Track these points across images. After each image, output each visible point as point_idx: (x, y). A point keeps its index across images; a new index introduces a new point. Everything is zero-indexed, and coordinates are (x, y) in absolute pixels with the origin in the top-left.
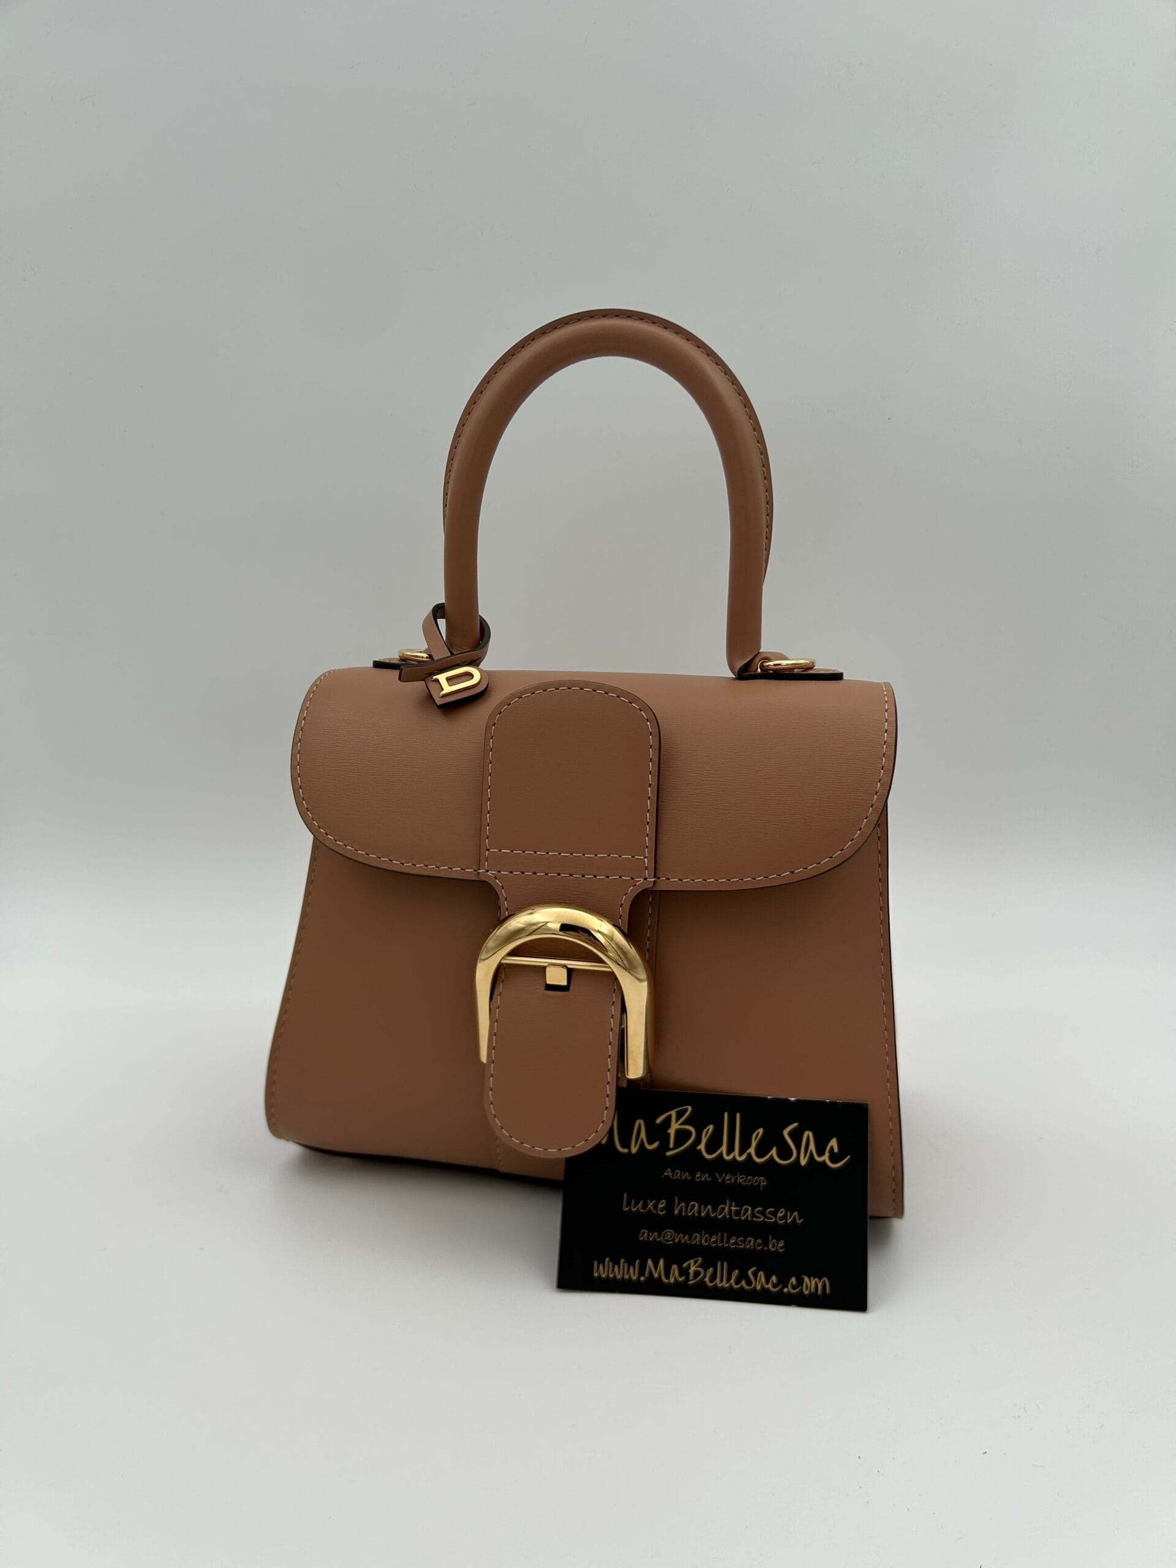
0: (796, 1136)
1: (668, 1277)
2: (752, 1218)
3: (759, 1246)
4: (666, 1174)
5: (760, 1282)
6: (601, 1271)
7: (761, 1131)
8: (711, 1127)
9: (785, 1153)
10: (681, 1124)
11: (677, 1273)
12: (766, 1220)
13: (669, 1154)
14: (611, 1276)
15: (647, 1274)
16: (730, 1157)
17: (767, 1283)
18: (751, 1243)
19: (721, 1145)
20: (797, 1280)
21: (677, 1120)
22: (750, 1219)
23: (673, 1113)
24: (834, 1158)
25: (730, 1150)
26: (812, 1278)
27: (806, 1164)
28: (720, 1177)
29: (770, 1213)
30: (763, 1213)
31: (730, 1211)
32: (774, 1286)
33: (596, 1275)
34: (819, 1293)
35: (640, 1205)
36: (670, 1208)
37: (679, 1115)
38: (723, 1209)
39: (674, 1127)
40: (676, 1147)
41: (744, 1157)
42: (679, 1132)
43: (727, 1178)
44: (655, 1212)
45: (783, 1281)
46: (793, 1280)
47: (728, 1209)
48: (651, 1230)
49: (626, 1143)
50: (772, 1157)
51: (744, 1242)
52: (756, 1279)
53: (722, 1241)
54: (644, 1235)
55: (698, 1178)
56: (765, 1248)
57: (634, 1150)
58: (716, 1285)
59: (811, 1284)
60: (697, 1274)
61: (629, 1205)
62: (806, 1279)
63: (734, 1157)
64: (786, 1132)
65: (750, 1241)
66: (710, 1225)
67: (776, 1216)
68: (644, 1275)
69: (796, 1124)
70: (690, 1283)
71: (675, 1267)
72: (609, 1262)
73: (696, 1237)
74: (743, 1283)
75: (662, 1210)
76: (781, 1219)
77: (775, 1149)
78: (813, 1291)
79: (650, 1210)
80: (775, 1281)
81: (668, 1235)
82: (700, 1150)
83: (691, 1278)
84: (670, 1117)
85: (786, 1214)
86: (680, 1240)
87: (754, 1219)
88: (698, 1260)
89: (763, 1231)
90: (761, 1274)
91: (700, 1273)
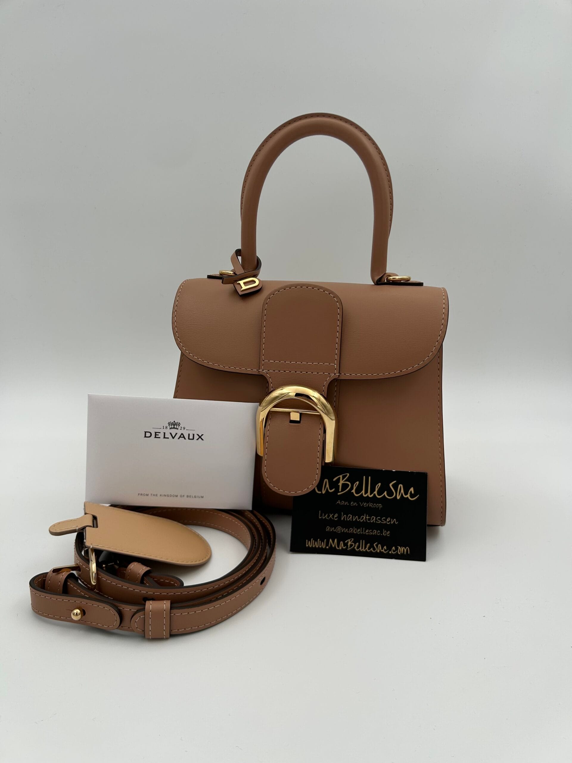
0: (395, 487)
1: (338, 547)
2: (376, 522)
3: (379, 533)
4: (338, 502)
5: (379, 549)
6: (310, 544)
7: (380, 484)
8: (358, 482)
9: (390, 493)
10: (344, 481)
11: (342, 545)
12: (382, 522)
13: (339, 494)
14: (314, 546)
15: (329, 546)
16: (366, 495)
17: (382, 549)
18: (375, 532)
19: (362, 490)
20: (395, 548)
21: (342, 480)
22: (374, 522)
23: (341, 476)
24: (412, 496)
25: (366, 492)
27: (400, 498)
28: (362, 504)
29: (384, 519)
30: (380, 519)
31: (366, 518)
32: (385, 550)
33: (307, 546)
34: (405, 554)
35: (326, 516)
36: (340, 517)
37: (344, 477)
38: (363, 518)
39: (341, 482)
40: (342, 491)
41: (372, 495)
42: (343, 484)
43: (365, 504)
44: (333, 519)
45: (389, 549)
46: (394, 548)
47: (365, 518)
48: (331, 527)
49: (320, 489)
50: (384, 495)
51: (372, 532)
52: (377, 547)
53: (362, 531)
54: (328, 529)
55: (352, 504)
56: (381, 534)
57: (324, 492)
58: (360, 550)
59: (401, 550)
60: (351, 545)
61: (321, 516)
62: (399, 548)
63: (368, 495)
64: (391, 485)
65: (375, 531)
66: (357, 525)
67: (386, 521)
68: (328, 546)
69: (395, 481)
70: (348, 549)
71: (342, 542)
72: (313, 540)
73: (351, 530)
74: (372, 549)
75: (336, 518)
76: (388, 522)
77: (386, 492)
78: (402, 553)
79: (331, 518)
80: (386, 549)
81: (339, 529)
82: (353, 492)
83: (349, 547)
84: (340, 478)
85: (391, 520)
86: (344, 531)
87: (377, 522)
88: (352, 539)
89: (380, 527)
90: (379, 545)
91: (353, 545)
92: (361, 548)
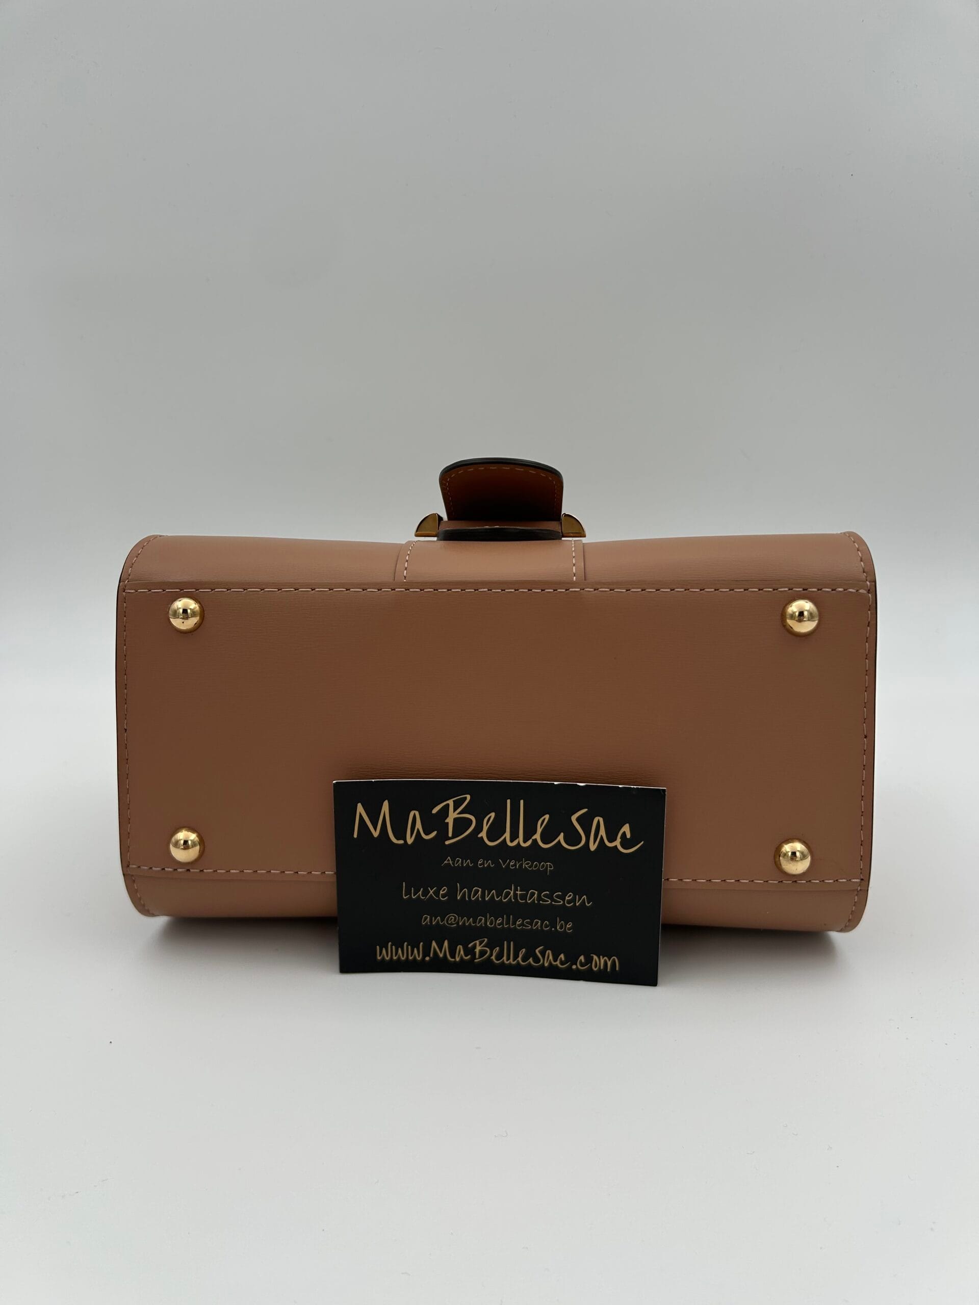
0: (586, 822)
1: (453, 956)
2: (539, 901)
3: (546, 926)
4: (446, 862)
5: (548, 959)
6: (384, 954)
7: (547, 817)
8: (493, 815)
9: (573, 838)
10: (459, 813)
11: (462, 952)
12: (553, 903)
13: (447, 843)
14: (395, 958)
15: (431, 955)
16: (515, 843)
17: (555, 960)
18: (538, 924)
19: (505, 832)
20: (585, 958)
21: (455, 810)
22: (536, 902)
23: (451, 802)
24: (626, 843)
25: (514, 836)
26: (601, 957)
27: (596, 849)
28: (505, 862)
29: (558, 897)
30: (550, 897)
31: (515, 895)
32: (562, 963)
33: (379, 958)
34: (608, 970)
35: (420, 892)
36: (452, 893)
37: (457, 805)
38: (508, 894)
39: (452, 816)
40: (453, 837)
41: (529, 843)
42: (455, 820)
43: (511, 864)
44: (437, 898)
45: (572, 959)
46: (582, 958)
47: (512, 893)
48: (434, 915)
49: (401, 835)
50: (559, 841)
51: (531, 923)
52: (544, 957)
53: (508, 923)
54: (426, 920)
55: (481, 865)
56: (553, 929)
57: (410, 841)
58: (503, 962)
59: (599, 962)
60: (483, 953)
61: (408, 892)
62: (595, 957)
63: (519, 844)
64: (574, 818)
66: (495, 909)
67: (564, 900)
68: (429, 955)
69: (585, 810)
70: (476, 961)
71: (460, 947)
72: (392, 946)
73: (481, 920)
74: (531, 960)
75: (444, 896)
76: (569, 902)
77: (562, 834)
78: (602, 968)
79: (431, 895)
80: (563, 959)
81: (452, 919)
82: (482, 837)
83: (477, 956)
84: (448, 805)
85: (574, 898)
86: (464, 923)
87: (541, 902)
88: (484, 940)
89: (551, 913)
90: (549, 952)
91: (486, 952)
92: (505, 958)
